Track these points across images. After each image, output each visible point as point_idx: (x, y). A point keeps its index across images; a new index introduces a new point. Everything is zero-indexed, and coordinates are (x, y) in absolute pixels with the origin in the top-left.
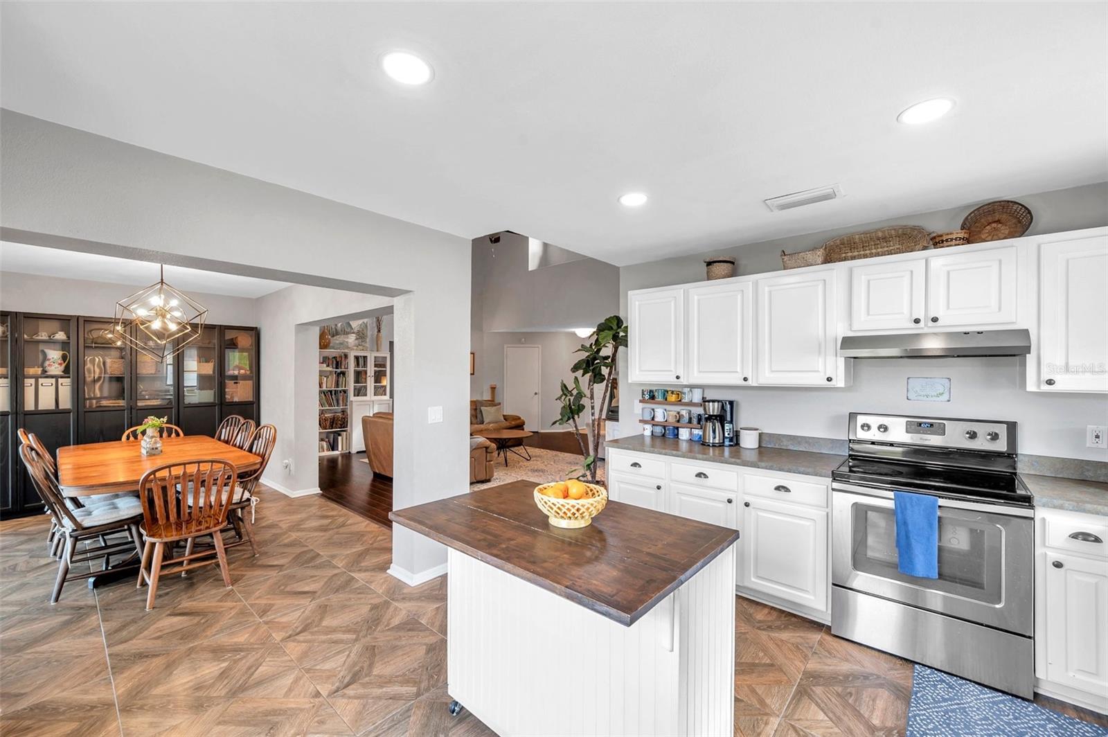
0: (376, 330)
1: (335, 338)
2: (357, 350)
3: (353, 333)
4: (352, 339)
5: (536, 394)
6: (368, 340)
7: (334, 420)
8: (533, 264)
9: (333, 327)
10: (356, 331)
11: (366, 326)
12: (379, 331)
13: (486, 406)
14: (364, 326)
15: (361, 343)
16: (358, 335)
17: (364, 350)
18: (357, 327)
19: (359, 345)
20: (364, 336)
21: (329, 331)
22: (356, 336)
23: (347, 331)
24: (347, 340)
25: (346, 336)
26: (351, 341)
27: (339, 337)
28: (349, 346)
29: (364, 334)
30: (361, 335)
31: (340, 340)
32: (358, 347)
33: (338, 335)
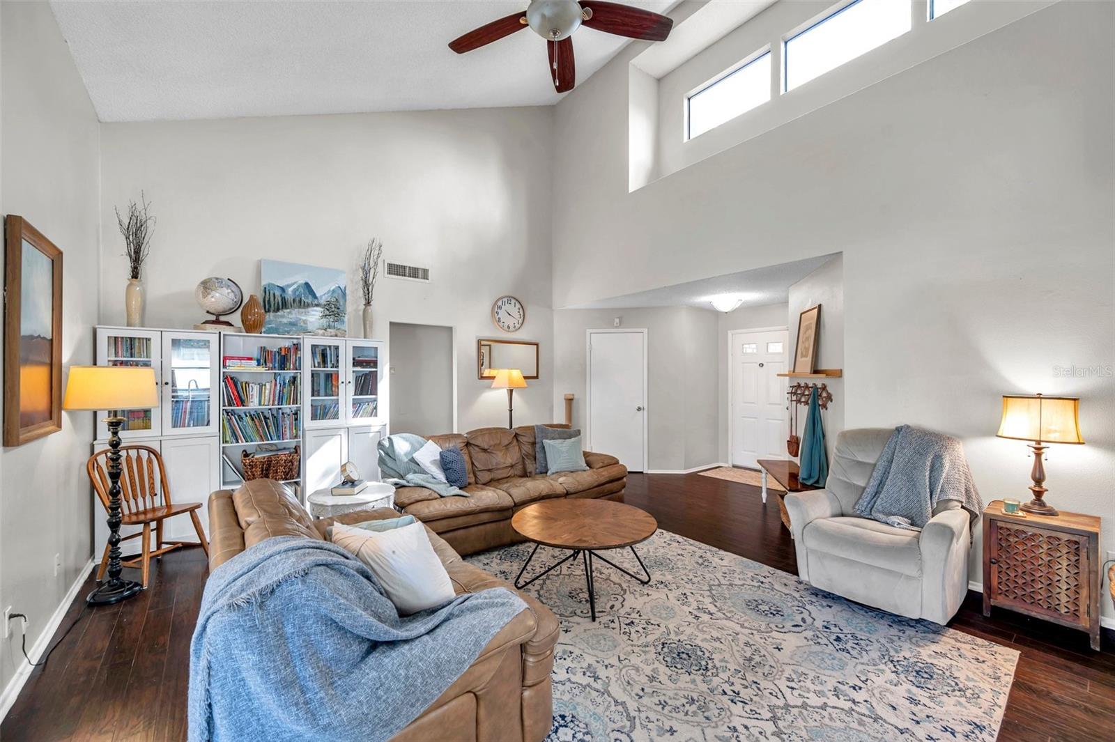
0: (363, 302)
1: (280, 313)
2: (324, 335)
3: (317, 305)
4: (314, 317)
5: (639, 409)
6: (346, 319)
7: (269, 465)
8: (636, 179)
9: (278, 293)
10: (323, 301)
11: (344, 294)
12: (368, 303)
13: (553, 438)
14: (338, 294)
15: (332, 324)
16: (328, 310)
17: (336, 336)
18: (326, 296)
19: (329, 327)
20: (339, 311)
21: (269, 301)
22: (323, 310)
23: (306, 301)
24: (304, 318)
25: (303, 310)
26: (313, 320)
27: (290, 313)
28: (310, 328)
29: (338, 309)
30: (334, 310)
31: (290, 316)
32: (325, 330)
33: (286, 308)
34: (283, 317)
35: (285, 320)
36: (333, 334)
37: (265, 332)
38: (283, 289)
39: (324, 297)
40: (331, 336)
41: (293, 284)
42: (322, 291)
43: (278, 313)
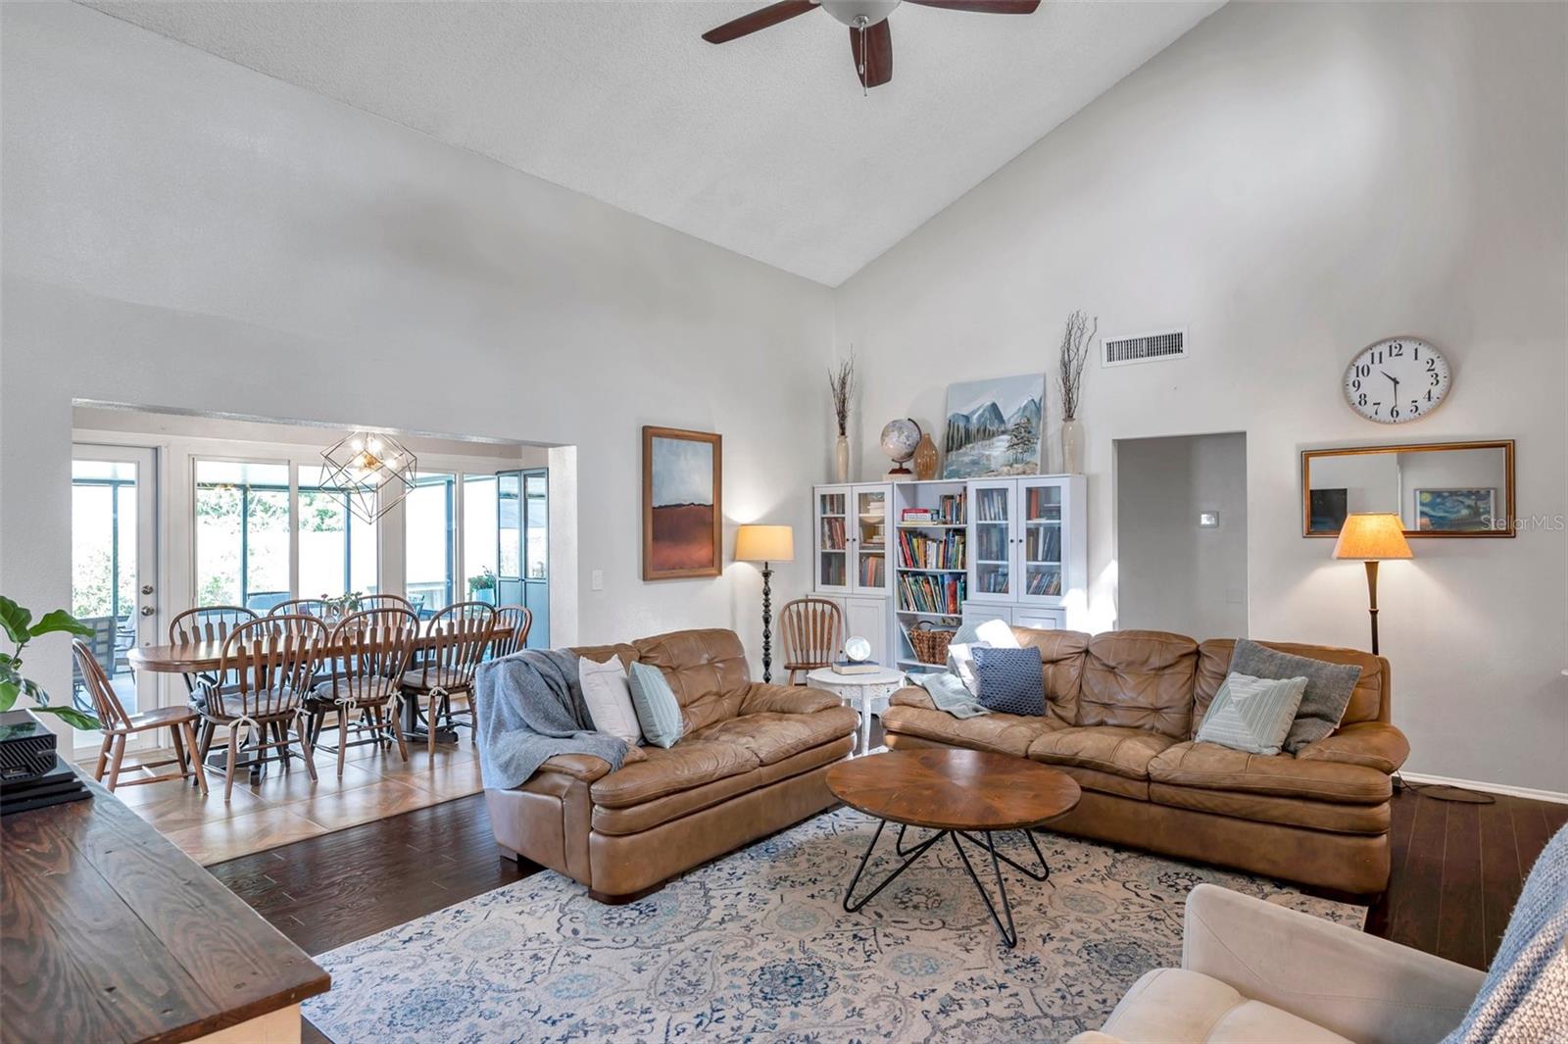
0: (1062, 416)
1: (963, 450)
2: (1009, 474)
3: (1003, 433)
4: (999, 449)
6: (1041, 446)
9: (962, 425)
10: (1010, 426)
11: (1039, 410)
12: (1070, 416)
14: (1031, 412)
15: (1020, 456)
16: (1016, 437)
17: (1024, 473)
18: (1016, 416)
19: (1016, 461)
20: (1030, 435)
21: (953, 437)
22: (1009, 437)
23: (991, 429)
24: (987, 453)
25: (987, 442)
26: (998, 453)
27: (972, 448)
28: (993, 467)
29: (1029, 432)
30: (1025, 436)
31: (973, 453)
32: (1011, 466)
33: (969, 443)
34: (965, 454)
35: (967, 459)
36: (1021, 470)
37: (946, 477)
38: (967, 418)
39: (1012, 420)
40: (1018, 474)
41: (978, 409)
42: (1011, 413)
43: (961, 451)
